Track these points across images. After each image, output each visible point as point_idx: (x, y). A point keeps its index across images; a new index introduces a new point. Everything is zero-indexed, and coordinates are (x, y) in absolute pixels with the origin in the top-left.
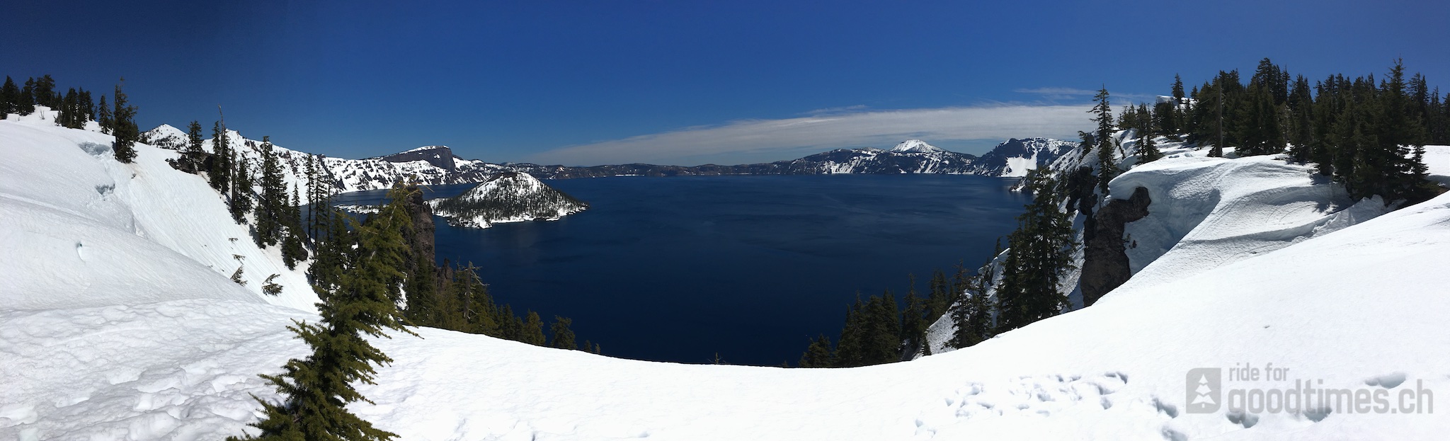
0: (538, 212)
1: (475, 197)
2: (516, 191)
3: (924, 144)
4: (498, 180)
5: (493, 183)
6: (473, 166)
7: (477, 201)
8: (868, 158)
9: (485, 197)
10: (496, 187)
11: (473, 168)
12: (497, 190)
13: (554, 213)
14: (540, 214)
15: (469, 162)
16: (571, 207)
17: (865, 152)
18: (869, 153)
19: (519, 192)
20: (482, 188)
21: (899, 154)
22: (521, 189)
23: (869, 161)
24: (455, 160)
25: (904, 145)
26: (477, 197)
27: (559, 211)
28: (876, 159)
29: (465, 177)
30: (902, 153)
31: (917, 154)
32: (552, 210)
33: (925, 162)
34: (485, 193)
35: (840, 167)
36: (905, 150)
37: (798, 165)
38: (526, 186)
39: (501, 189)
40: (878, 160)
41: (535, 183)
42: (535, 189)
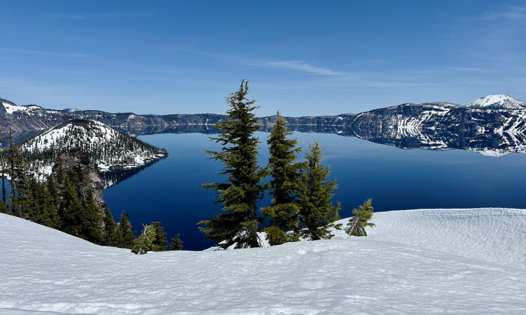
0: (114, 159)
1: (39, 145)
2: (88, 139)
3: (511, 99)
4: (66, 128)
5: (61, 130)
6: (30, 112)
7: (41, 150)
8: (440, 113)
9: (52, 146)
10: (65, 135)
11: (29, 114)
12: (66, 138)
13: (131, 160)
14: (116, 162)
15: (25, 108)
16: (148, 154)
17: (437, 107)
18: (442, 108)
19: (91, 140)
20: (48, 136)
21: (478, 110)
22: (94, 138)
23: (441, 116)
24: (5, 105)
25: (485, 100)
26: (41, 147)
27: (136, 158)
28: (449, 114)
29: (20, 123)
30: (481, 108)
31: (500, 110)
32: (129, 158)
33: (510, 119)
34: (50, 141)
35: (408, 121)
36: (485, 106)
37: (363, 118)
38: (100, 135)
39: (72, 137)
40: (451, 116)
41: (109, 132)
42: (109, 137)
